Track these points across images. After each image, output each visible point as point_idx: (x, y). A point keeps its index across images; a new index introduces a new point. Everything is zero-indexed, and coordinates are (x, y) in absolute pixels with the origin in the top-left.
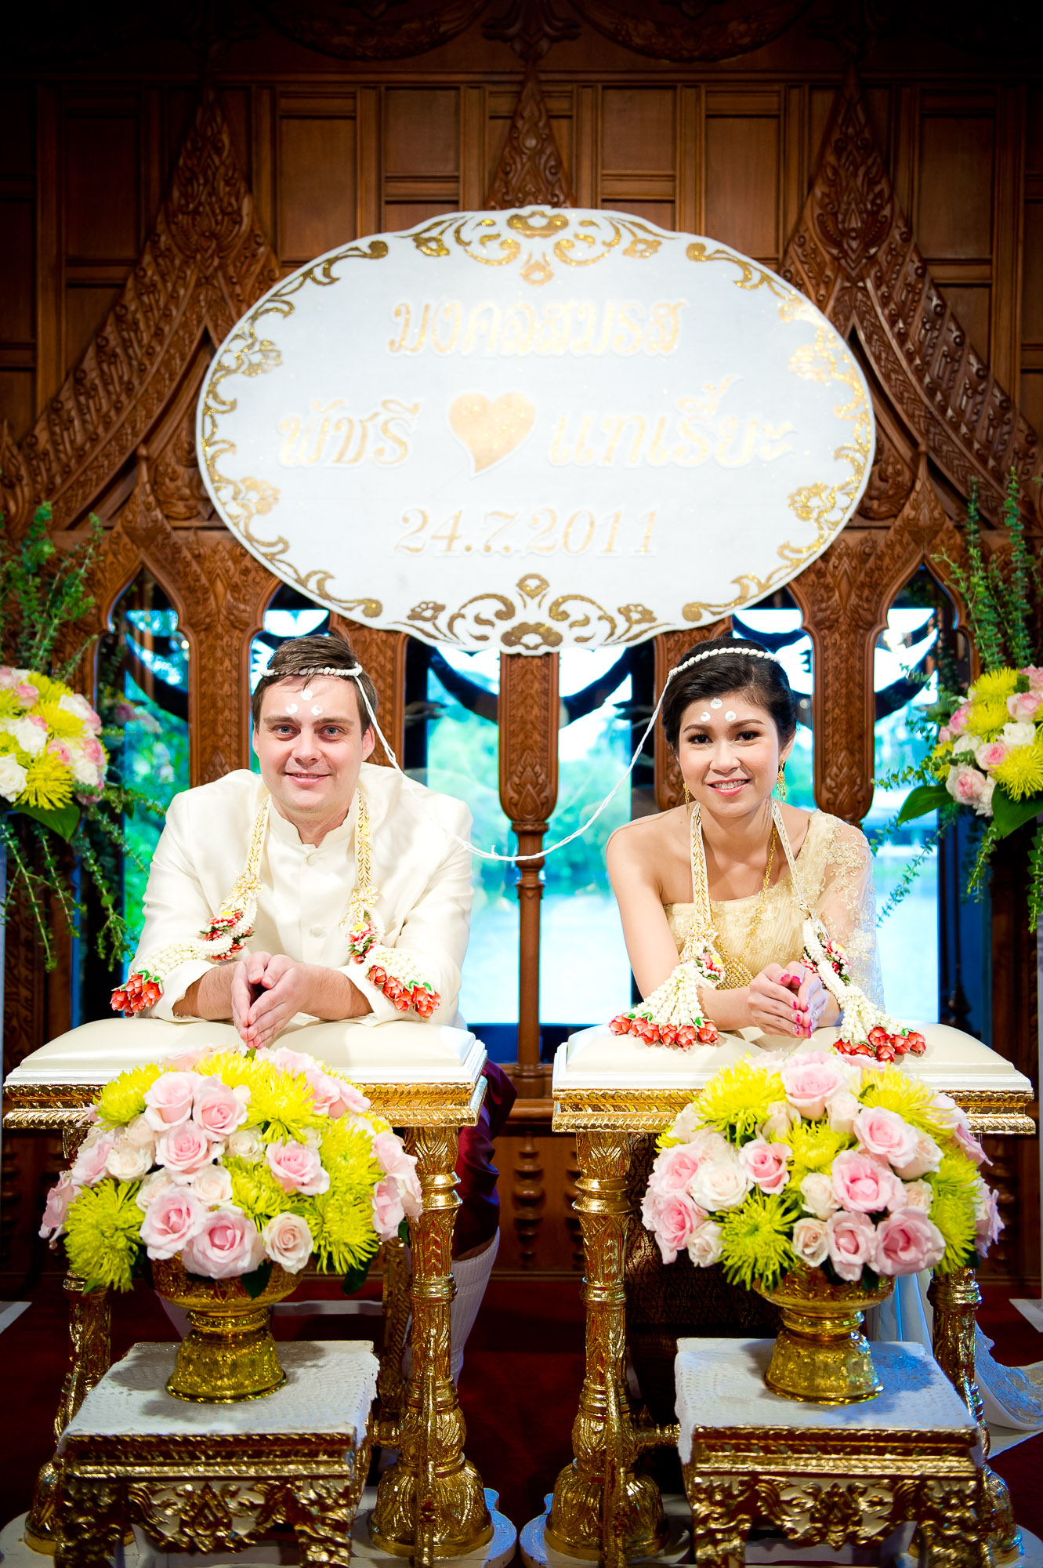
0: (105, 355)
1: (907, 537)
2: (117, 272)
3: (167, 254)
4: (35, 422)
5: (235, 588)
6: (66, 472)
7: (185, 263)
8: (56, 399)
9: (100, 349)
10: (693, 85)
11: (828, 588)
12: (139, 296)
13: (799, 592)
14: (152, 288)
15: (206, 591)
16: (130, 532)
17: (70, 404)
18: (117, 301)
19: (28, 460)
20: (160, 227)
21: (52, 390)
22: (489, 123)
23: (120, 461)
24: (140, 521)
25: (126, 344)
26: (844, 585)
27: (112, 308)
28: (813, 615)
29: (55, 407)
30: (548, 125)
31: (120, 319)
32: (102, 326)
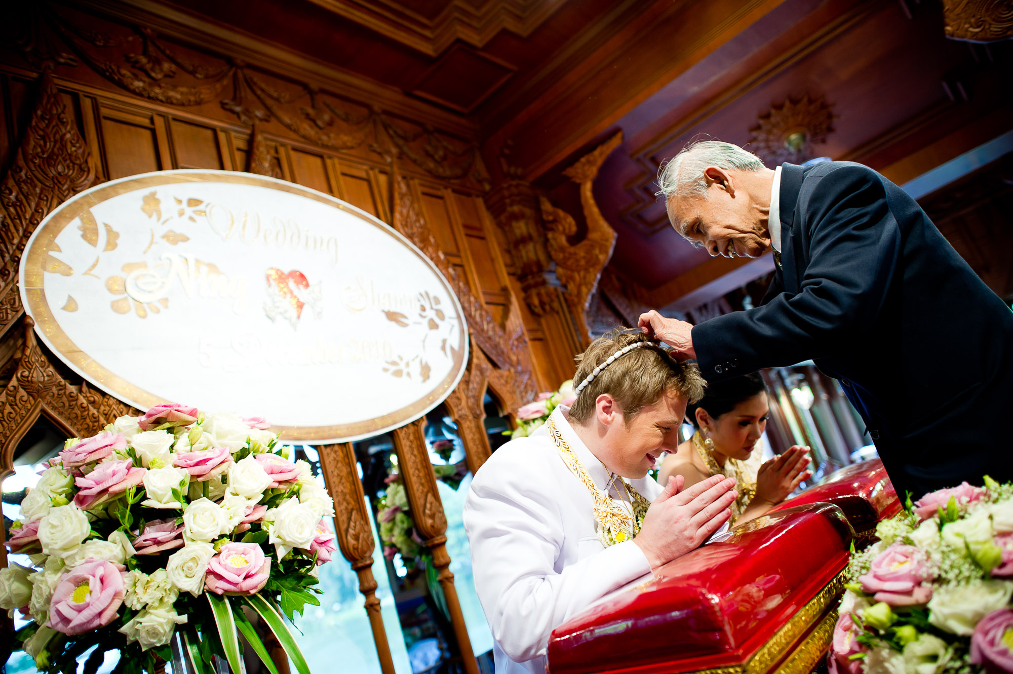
1: (479, 373)
10: (330, 156)
11: (459, 399)
24: (36, 378)
26: (465, 397)
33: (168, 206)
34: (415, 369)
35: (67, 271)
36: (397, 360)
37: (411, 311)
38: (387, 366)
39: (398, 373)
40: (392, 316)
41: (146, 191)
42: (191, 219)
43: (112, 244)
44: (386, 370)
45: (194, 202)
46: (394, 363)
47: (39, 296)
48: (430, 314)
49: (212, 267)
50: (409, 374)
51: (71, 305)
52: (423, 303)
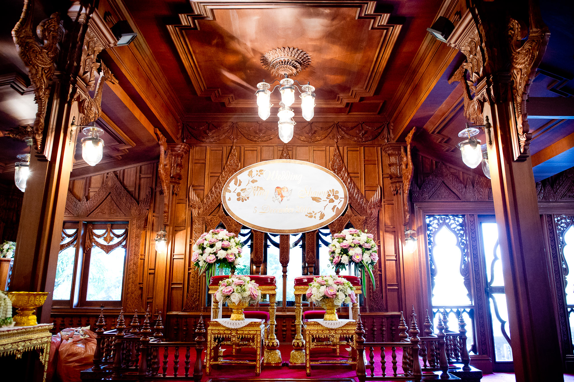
0: (217, 188)
1: (347, 217)
2: (218, 174)
3: (227, 172)
4: (204, 199)
5: (236, 225)
6: (209, 206)
7: (229, 173)
8: (208, 195)
9: (215, 187)
10: (311, 146)
11: (334, 226)
12: (222, 178)
13: (329, 227)
14: (224, 177)
15: (231, 226)
16: (219, 216)
17: (210, 196)
18: (218, 179)
19: (203, 204)
20: (225, 168)
21: (207, 194)
22: (279, 152)
23: (218, 205)
24: (221, 215)
25: (219, 186)
26: (337, 225)
27: (217, 180)
28: (332, 230)
29: (207, 196)
30: (288, 152)
31: (218, 182)
32: (216, 183)
33: (254, 173)
34: (318, 215)
35: (230, 192)
36: (312, 213)
37: (324, 197)
38: (307, 214)
39: (311, 217)
40: (314, 199)
41: (250, 170)
42: (259, 176)
43: (240, 185)
44: (306, 215)
45: (261, 171)
46: (310, 213)
47: (224, 197)
48: (332, 197)
49: (261, 188)
50: (315, 217)
51: (230, 199)
52: (330, 193)
